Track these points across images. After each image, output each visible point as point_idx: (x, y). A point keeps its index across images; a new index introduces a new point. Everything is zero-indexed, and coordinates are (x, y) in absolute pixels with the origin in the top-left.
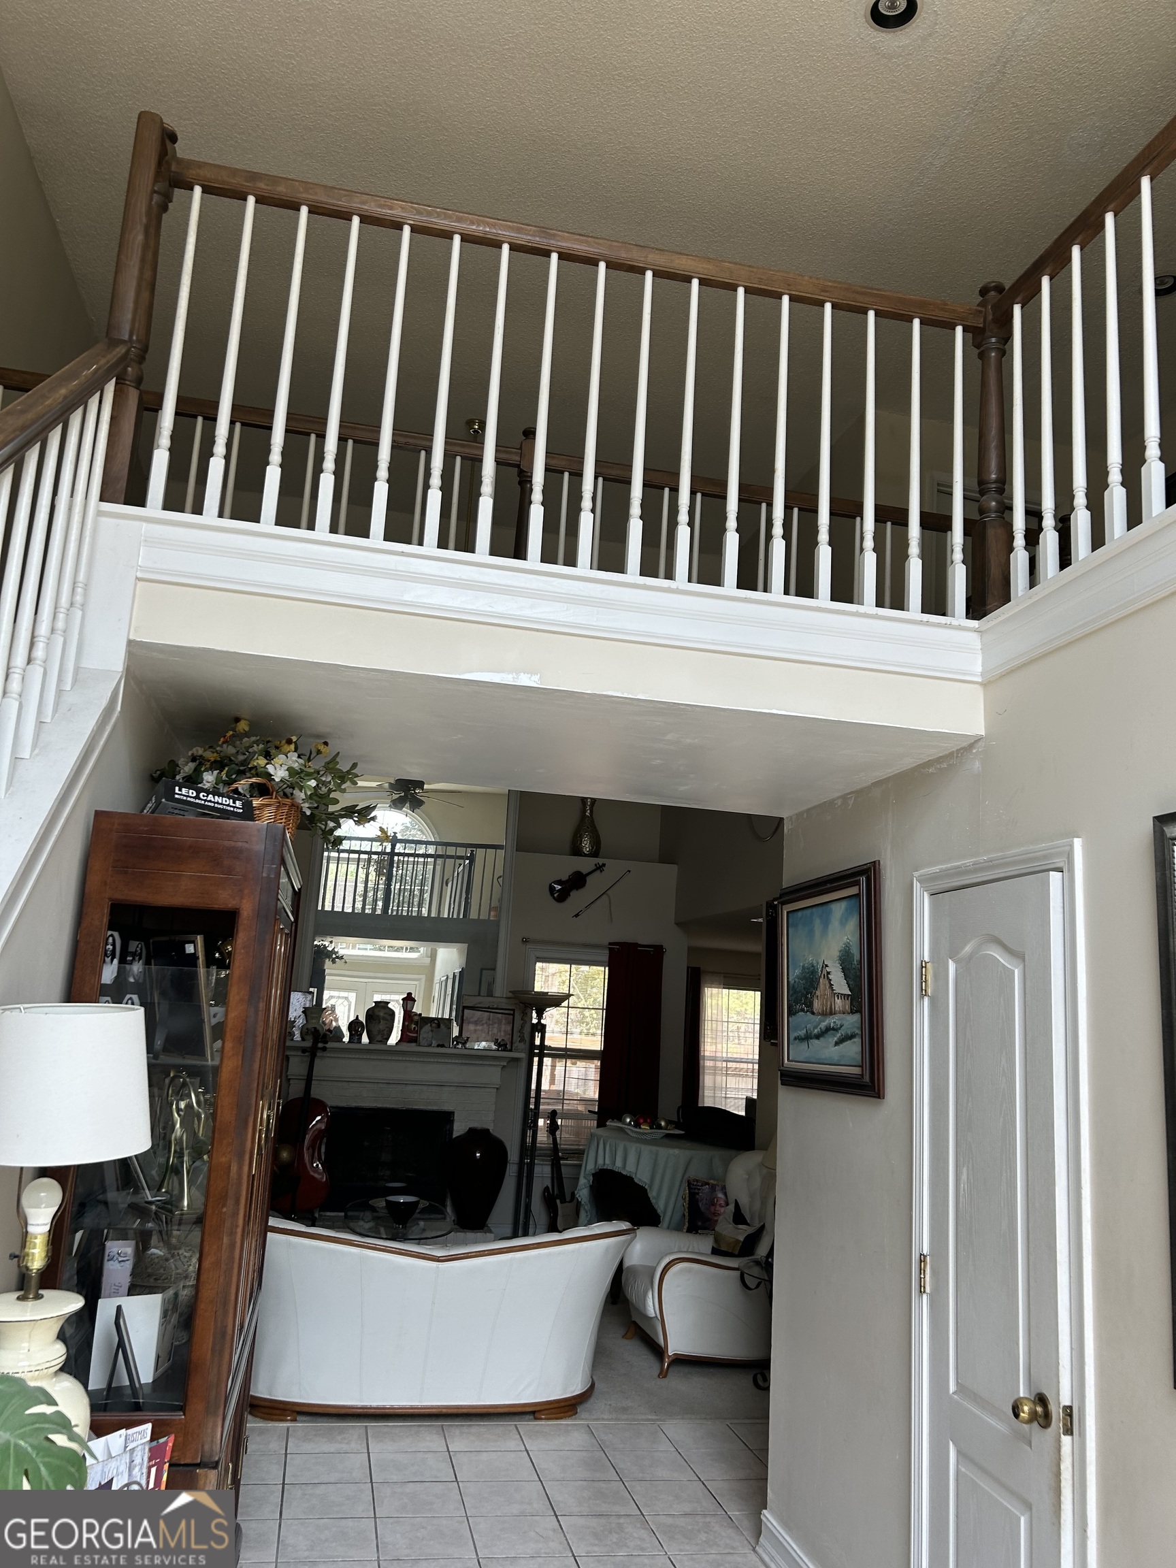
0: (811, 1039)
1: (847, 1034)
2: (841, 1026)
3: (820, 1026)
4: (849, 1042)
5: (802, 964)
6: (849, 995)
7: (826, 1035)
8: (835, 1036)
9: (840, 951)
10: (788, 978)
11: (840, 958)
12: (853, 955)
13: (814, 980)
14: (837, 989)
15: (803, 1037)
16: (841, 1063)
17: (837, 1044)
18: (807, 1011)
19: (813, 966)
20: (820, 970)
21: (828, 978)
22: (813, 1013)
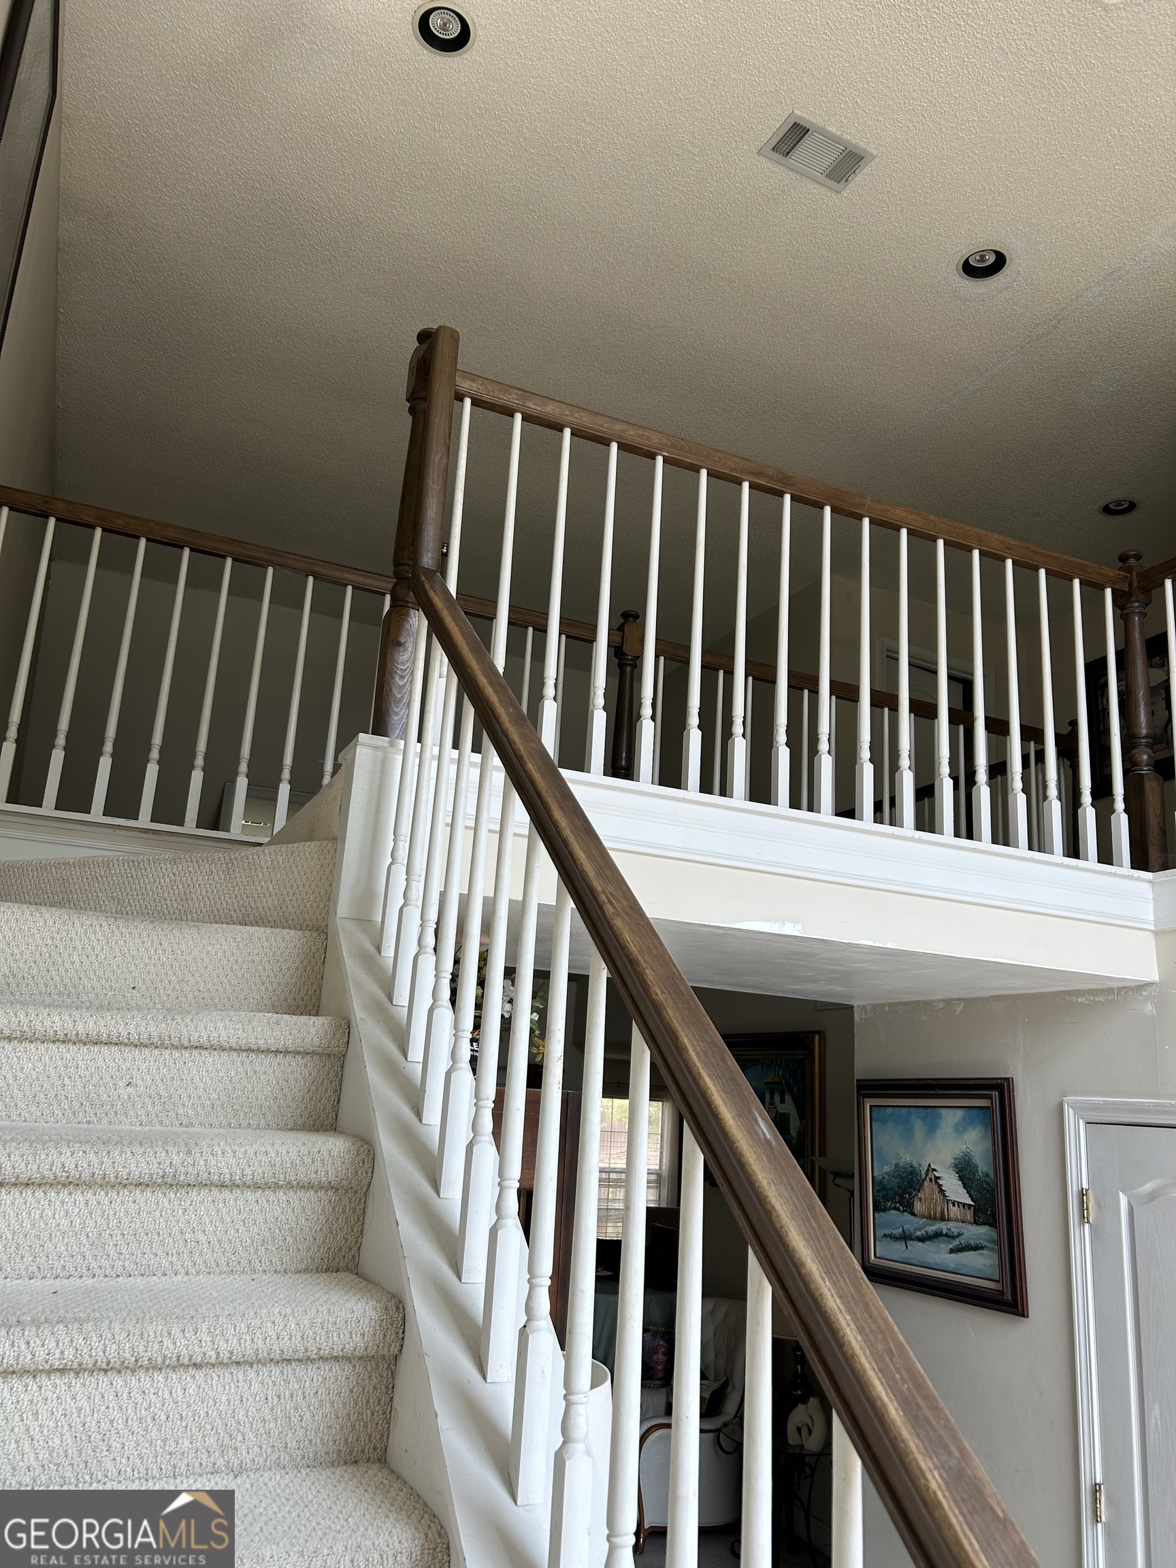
0: (911, 1240)
1: (970, 1244)
2: (959, 1235)
3: (926, 1229)
4: (972, 1252)
5: (894, 1162)
6: (970, 1206)
7: (935, 1240)
8: (949, 1243)
9: (956, 1159)
10: (873, 1173)
11: (956, 1166)
12: (976, 1166)
13: (915, 1181)
14: (951, 1196)
15: (898, 1236)
16: (960, 1272)
17: (952, 1251)
18: (904, 1211)
19: (912, 1166)
20: (923, 1172)
21: (936, 1182)
22: (914, 1214)
